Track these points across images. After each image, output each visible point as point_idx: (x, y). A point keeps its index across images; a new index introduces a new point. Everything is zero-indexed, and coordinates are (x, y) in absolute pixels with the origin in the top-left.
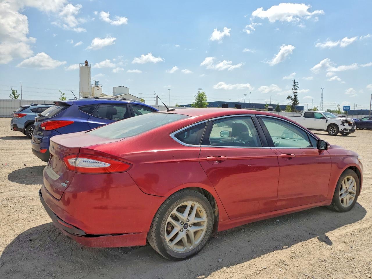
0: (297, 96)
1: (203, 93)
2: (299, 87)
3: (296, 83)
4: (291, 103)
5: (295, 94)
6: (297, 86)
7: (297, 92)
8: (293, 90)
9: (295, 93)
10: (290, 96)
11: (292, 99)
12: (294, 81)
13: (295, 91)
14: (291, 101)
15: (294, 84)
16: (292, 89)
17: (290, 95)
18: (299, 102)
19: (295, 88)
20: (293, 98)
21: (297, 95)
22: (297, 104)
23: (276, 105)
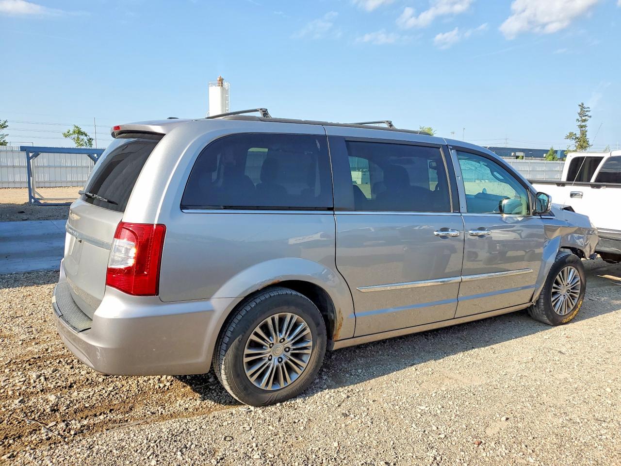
0: (587, 133)
1: (430, 129)
2: (590, 117)
3: (585, 110)
4: (574, 145)
5: (582, 129)
6: (586, 114)
7: (585, 126)
8: (580, 123)
9: (582, 127)
10: (572, 133)
11: (577, 138)
12: (582, 106)
13: (583, 124)
14: (574, 141)
15: (581, 110)
16: (578, 120)
17: (572, 131)
18: (590, 143)
19: (584, 118)
20: (577, 136)
21: (586, 131)
22: (585, 147)
23: (549, 151)
